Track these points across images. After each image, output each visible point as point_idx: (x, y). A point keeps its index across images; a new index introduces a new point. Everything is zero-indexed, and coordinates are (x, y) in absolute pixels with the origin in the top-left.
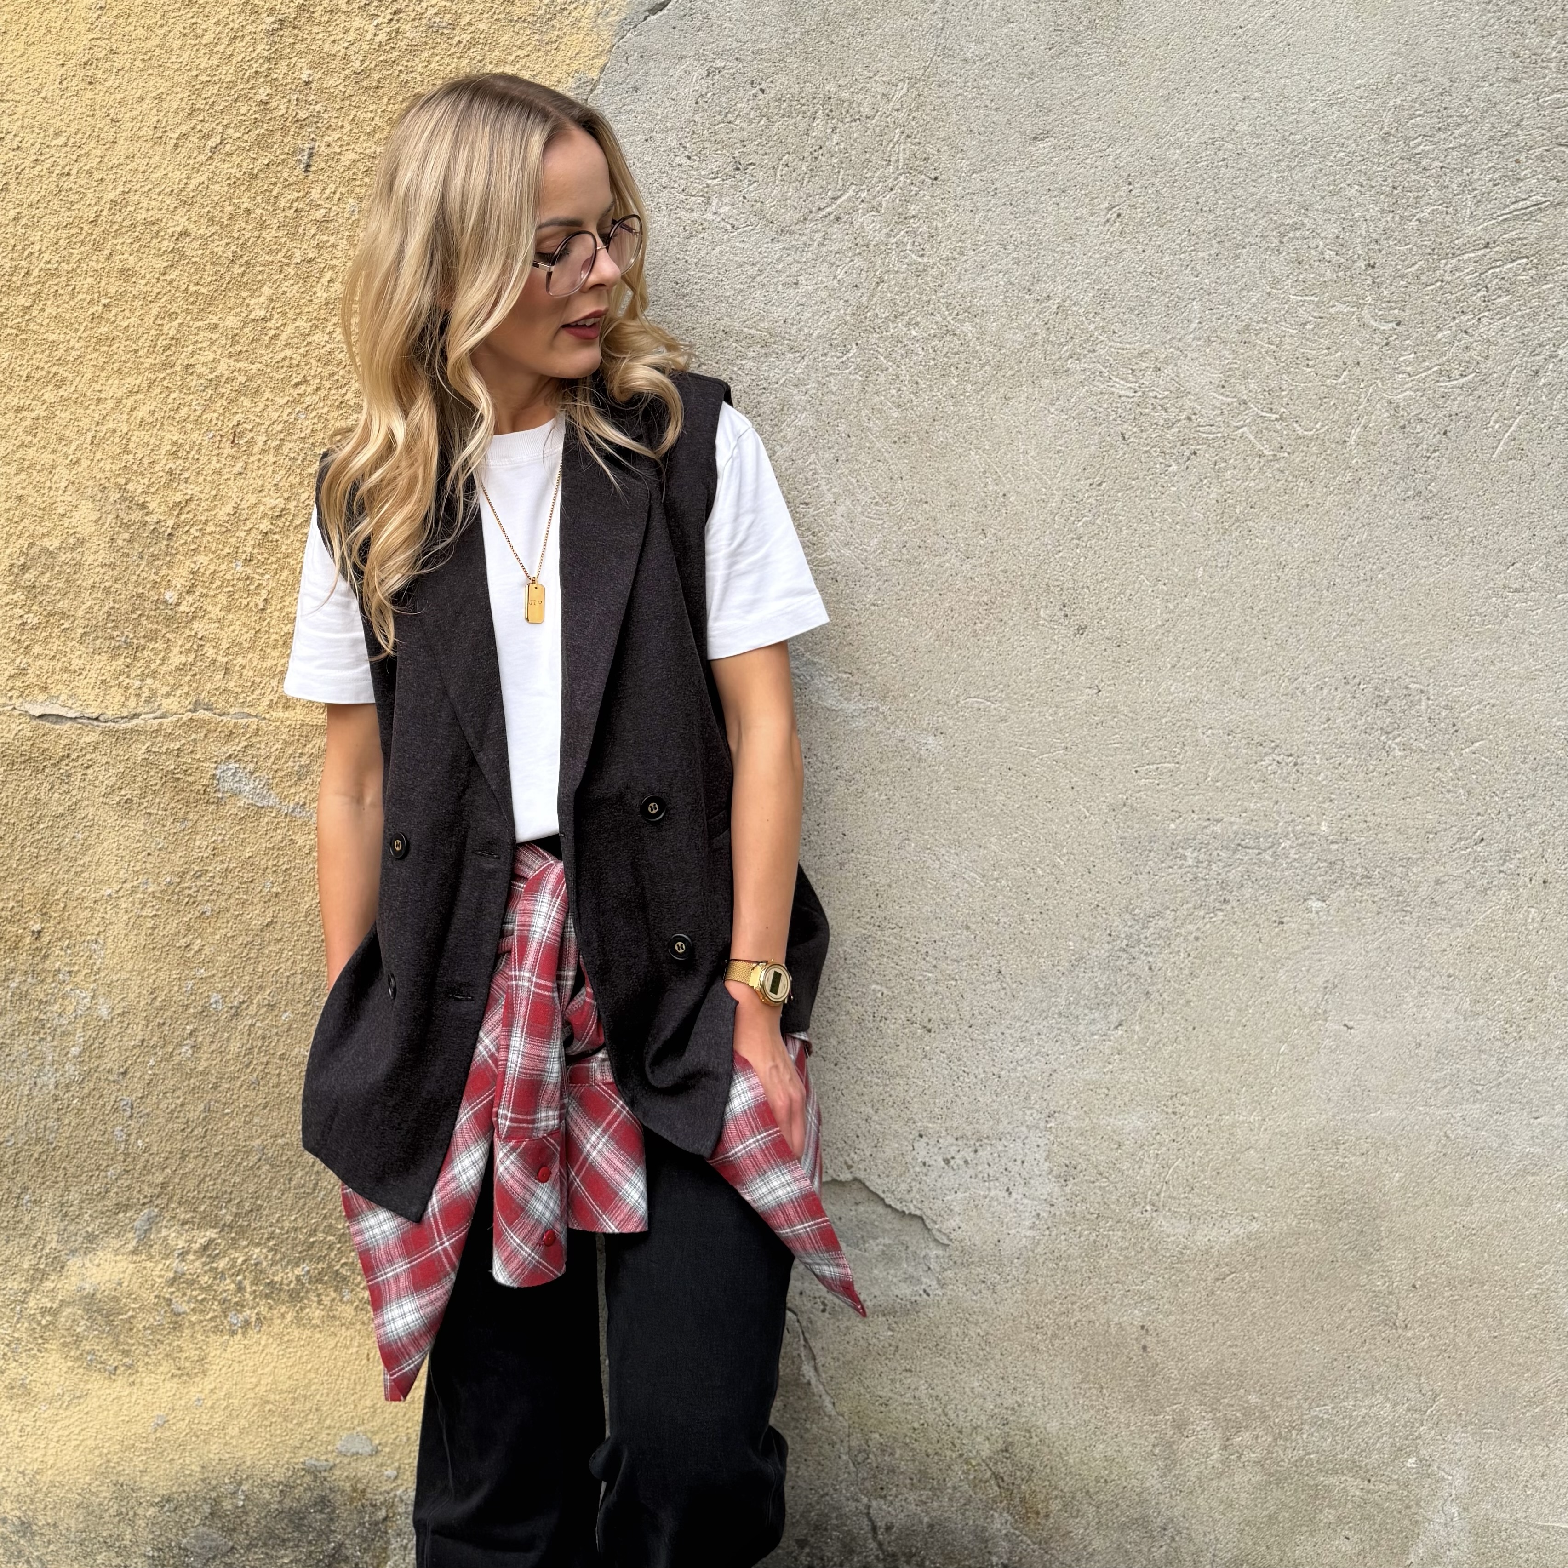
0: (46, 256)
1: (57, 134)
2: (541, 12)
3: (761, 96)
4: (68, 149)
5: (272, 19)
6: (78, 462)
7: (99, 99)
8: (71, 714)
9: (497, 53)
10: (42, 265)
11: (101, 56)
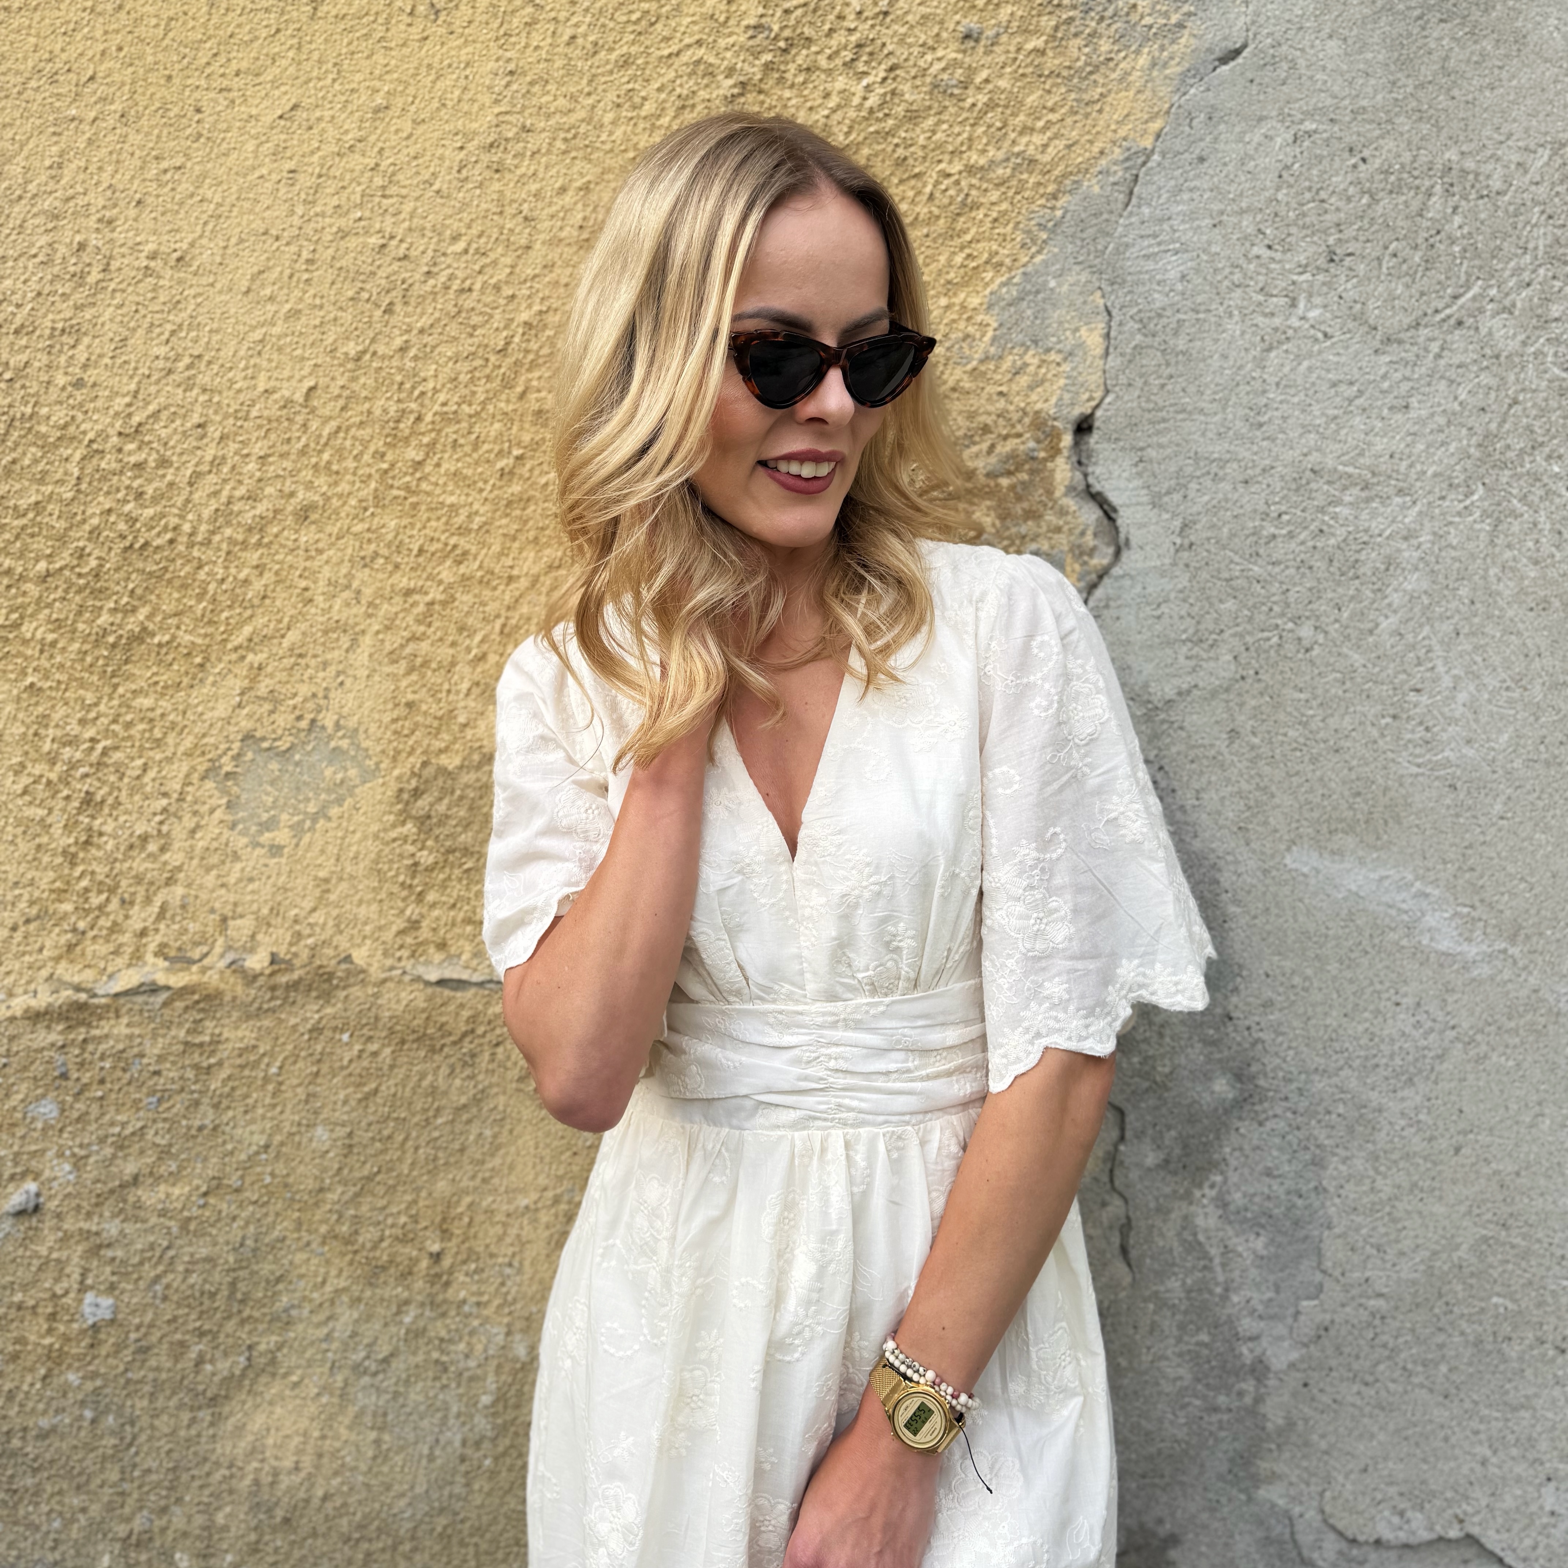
0: (442, 397)
1: (455, 238)
2: (1080, 64)
3: (1362, 167)
4: (469, 257)
5: (730, 82)
6: (482, 658)
7: (508, 194)
8: (476, 978)
9: (1022, 117)
10: (437, 408)
11: (510, 135)
